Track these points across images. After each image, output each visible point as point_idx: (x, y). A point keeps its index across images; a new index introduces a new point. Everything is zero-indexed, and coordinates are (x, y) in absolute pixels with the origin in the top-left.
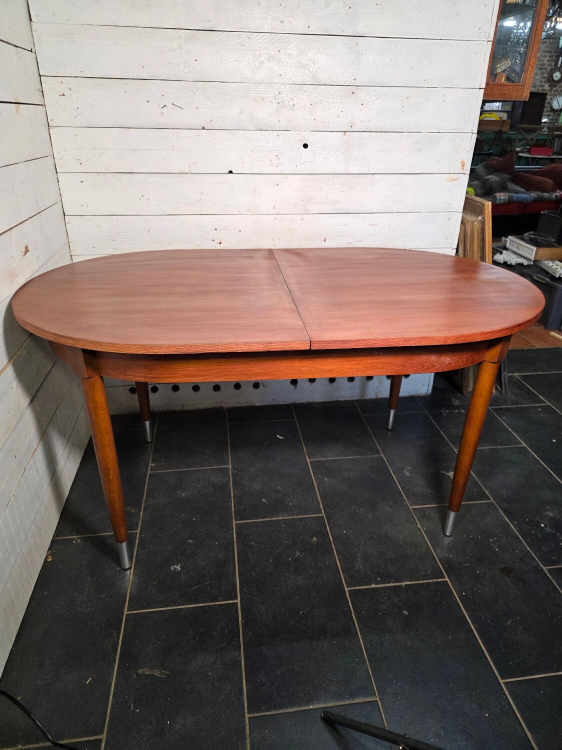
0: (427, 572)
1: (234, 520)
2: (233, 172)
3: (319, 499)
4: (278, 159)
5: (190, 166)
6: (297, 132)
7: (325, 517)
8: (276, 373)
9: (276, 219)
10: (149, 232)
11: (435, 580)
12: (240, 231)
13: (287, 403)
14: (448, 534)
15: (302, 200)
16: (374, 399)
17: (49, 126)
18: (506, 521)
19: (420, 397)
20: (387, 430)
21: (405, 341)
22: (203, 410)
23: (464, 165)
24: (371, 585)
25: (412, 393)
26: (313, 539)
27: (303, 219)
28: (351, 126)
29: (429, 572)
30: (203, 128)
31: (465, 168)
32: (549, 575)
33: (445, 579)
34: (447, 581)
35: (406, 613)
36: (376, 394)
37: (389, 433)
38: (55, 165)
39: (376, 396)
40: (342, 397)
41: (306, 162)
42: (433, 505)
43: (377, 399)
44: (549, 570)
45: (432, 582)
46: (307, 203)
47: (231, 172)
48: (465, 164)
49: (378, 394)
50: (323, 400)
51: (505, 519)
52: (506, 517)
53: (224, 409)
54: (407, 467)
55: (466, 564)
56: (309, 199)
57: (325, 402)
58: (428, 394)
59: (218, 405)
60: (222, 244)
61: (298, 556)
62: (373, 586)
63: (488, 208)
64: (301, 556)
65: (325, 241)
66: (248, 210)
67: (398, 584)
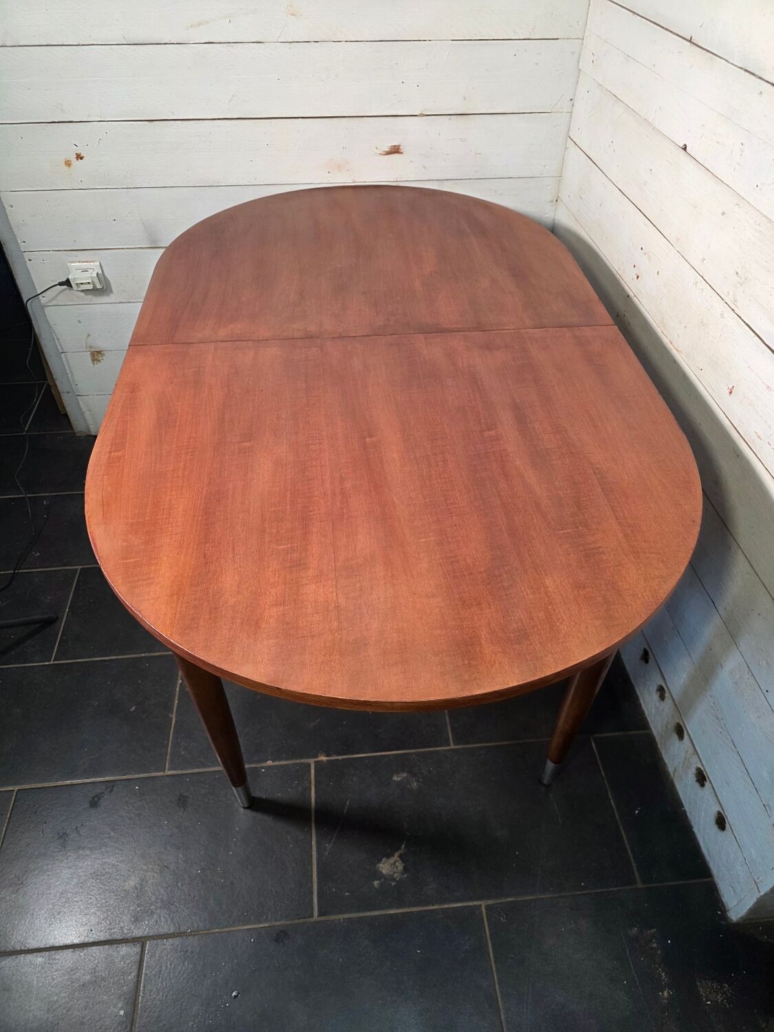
0: (183, 750)
2: (687, 149)
5: (655, 112)
12: (658, 273)
29: (183, 753)
30: (691, 40)
33: (166, 771)
34: (163, 771)
35: (133, 709)
42: (313, 800)
62: (180, 681)
65: (731, 393)
67: (175, 709)
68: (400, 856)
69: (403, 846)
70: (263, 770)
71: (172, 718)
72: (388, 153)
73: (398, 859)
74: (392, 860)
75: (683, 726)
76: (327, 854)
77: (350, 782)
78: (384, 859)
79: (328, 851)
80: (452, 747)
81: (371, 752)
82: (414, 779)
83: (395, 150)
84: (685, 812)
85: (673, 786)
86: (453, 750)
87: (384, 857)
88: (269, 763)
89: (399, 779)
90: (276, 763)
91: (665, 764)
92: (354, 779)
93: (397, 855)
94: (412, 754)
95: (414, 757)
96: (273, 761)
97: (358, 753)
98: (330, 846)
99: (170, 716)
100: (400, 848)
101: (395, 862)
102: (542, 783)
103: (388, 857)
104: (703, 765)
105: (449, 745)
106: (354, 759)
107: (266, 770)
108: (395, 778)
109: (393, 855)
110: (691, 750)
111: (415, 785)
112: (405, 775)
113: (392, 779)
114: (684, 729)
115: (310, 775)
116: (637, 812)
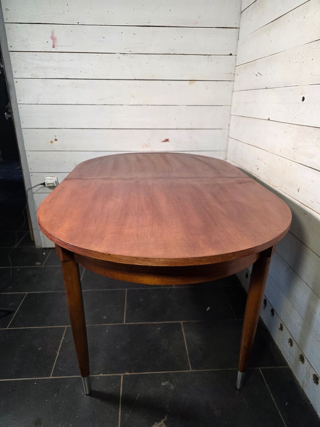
0: (60, 367)
1: (127, 289)
4: (288, 110)
11: (53, 370)
12: (265, 164)
17: (233, 91)
29: (60, 369)
30: (266, 88)
33: (51, 376)
34: (49, 376)
35: (40, 349)
40: (283, 352)
42: (121, 393)
47: (269, 120)
54: (174, 386)
55: (56, 394)
60: (258, 170)
65: (298, 191)
67: (59, 350)
68: (164, 422)
69: (166, 417)
70: (98, 378)
71: (57, 353)
72: (164, 141)
73: (163, 423)
74: (160, 424)
75: (303, 354)
76: (126, 419)
77: (140, 385)
78: (156, 423)
79: (127, 418)
80: (191, 370)
81: (151, 372)
82: (172, 385)
83: (167, 140)
84: (311, 405)
85: (303, 392)
86: (191, 372)
87: (156, 422)
88: (101, 375)
89: (165, 384)
90: (105, 375)
91: (298, 382)
92: (142, 384)
93: (162, 421)
94: (171, 373)
95: (172, 374)
96: (103, 374)
97: (145, 372)
98: (128, 415)
99: (57, 352)
100: (164, 418)
101: (162, 425)
102: (237, 389)
103: (158, 421)
104: (316, 372)
105: (189, 370)
106: (142, 374)
107: (99, 378)
108: (163, 384)
109: (161, 421)
110: (309, 366)
111: (172, 387)
112: (168, 383)
113: (161, 384)
114: (304, 356)
115: (120, 382)
116: (286, 404)
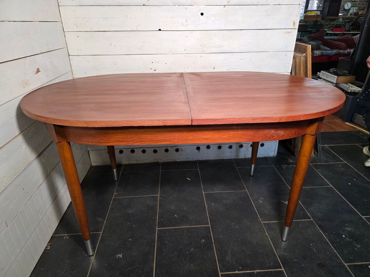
1: (157, 227)
2: (161, 30)
3: (208, 216)
4: (187, 22)
5: (137, 27)
6: (197, 6)
7: (210, 227)
8: (173, 140)
9: (186, 56)
10: (115, 64)
11: (276, 270)
12: (166, 64)
13: (194, 160)
14: (284, 240)
15: (201, 46)
16: (244, 158)
17: (59, 6)
18: (321, 232)
19: (270, 158)
20: (250, 176)
21: (253, 120)
22: (147, 163)
23: (294, 24)
24: (235, 271)
25: (266, 156)
26: (202, 240)
27: (201, 57)
28: (228, 2)
29: (272, 264)
30: (144, 5)
31: (295, 25)
32: (348, 269)
33: (282, 269)
34: (283, 271)
36: (245, 155)
37: (251, 178)
38: (63, 27)
39: (245, 156)
40: (225, 157)
41: (203, 23)
42: (276, 222)
43: (245, 158)
44: (349, 266)
45: (273, 271)
46: (204, 47)
47: (160, 30)
48: (296, 23)
49: (246, 156)
50: (214, 159)
51: (320, 231)
52: (321, 230)
53: (160, 163)
54: (261, 198)
55: (295, 260)
56: (205, 45)
57: (216, 159)
58: (275, 156)
59: (156, 161)
60: (156, 71)
61: (192, 251)
62: (237, 272)
63: (309, 48)
64: (194, 251)
65: (214, 69)
66: (170, 51)
67: (252, 271)
70: (270, 236)
71: (257, 272)
72: (37, 72)
73: (286, 202)
75: (241, 144)
88: (267, 234)
92: (265, 212)
95: (253, 198)
97: (255, 211)
100: (283, 202)
105: (246, 191)
112: (259, 200)
115: (268, 223)
